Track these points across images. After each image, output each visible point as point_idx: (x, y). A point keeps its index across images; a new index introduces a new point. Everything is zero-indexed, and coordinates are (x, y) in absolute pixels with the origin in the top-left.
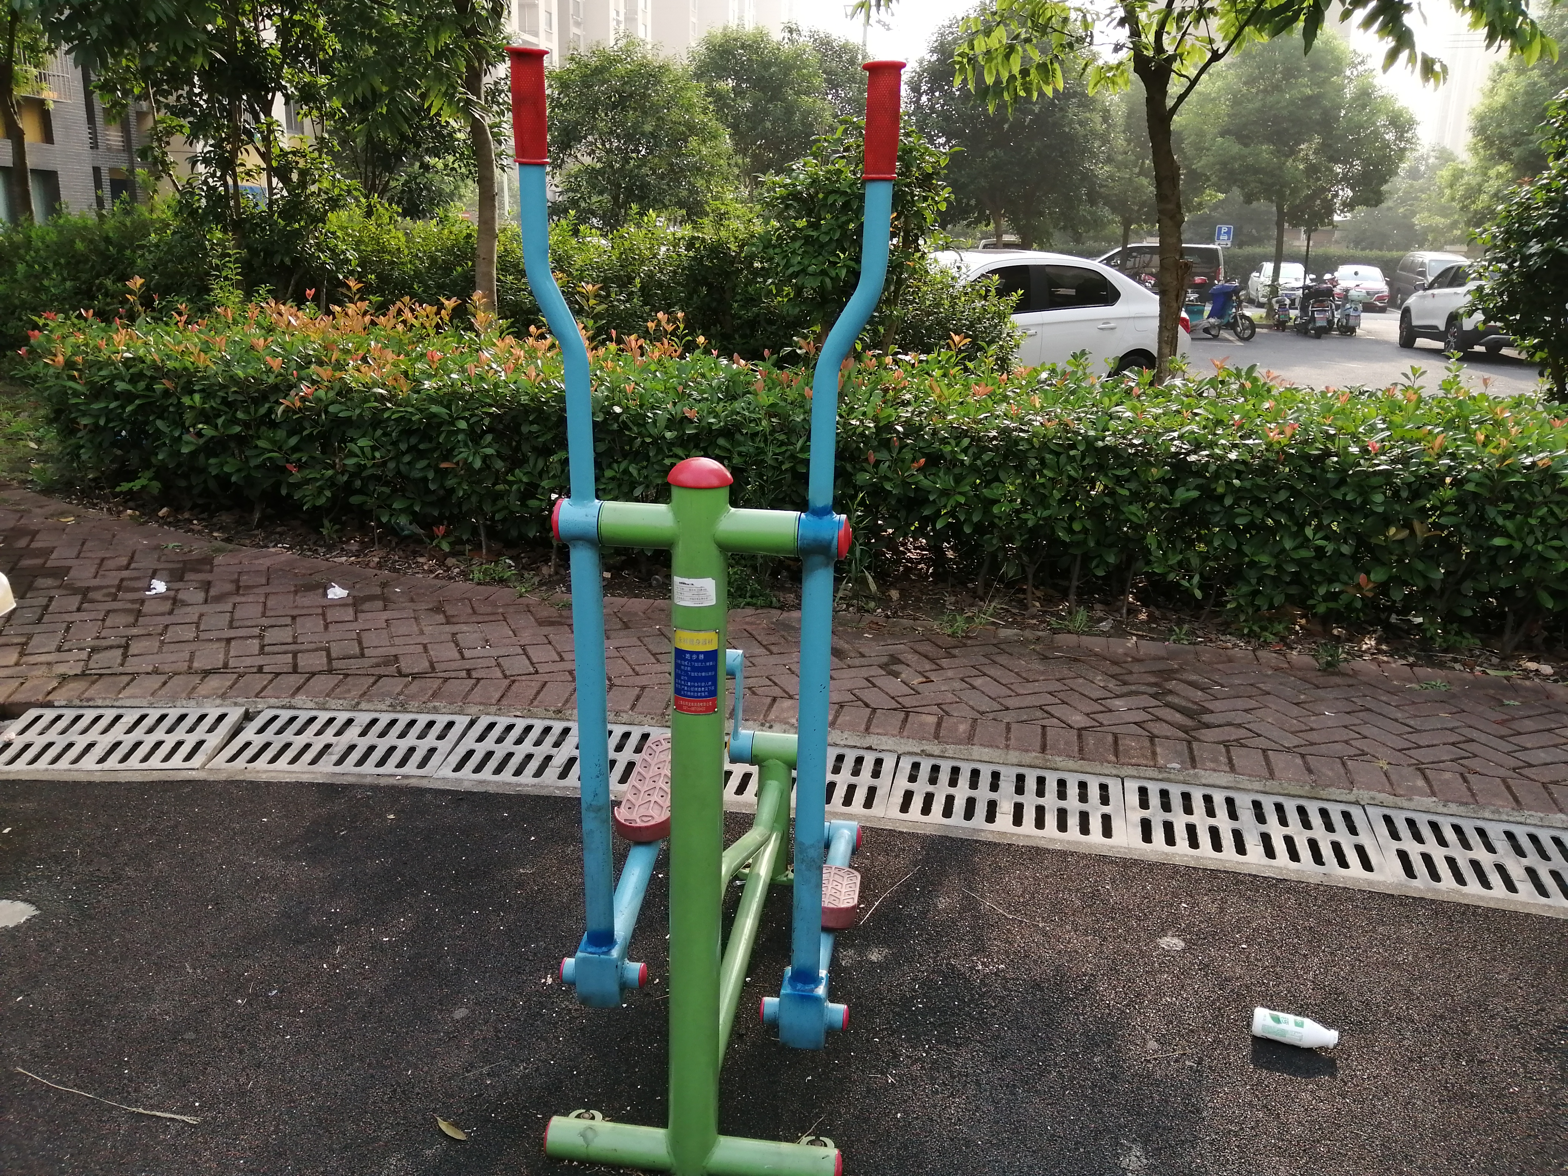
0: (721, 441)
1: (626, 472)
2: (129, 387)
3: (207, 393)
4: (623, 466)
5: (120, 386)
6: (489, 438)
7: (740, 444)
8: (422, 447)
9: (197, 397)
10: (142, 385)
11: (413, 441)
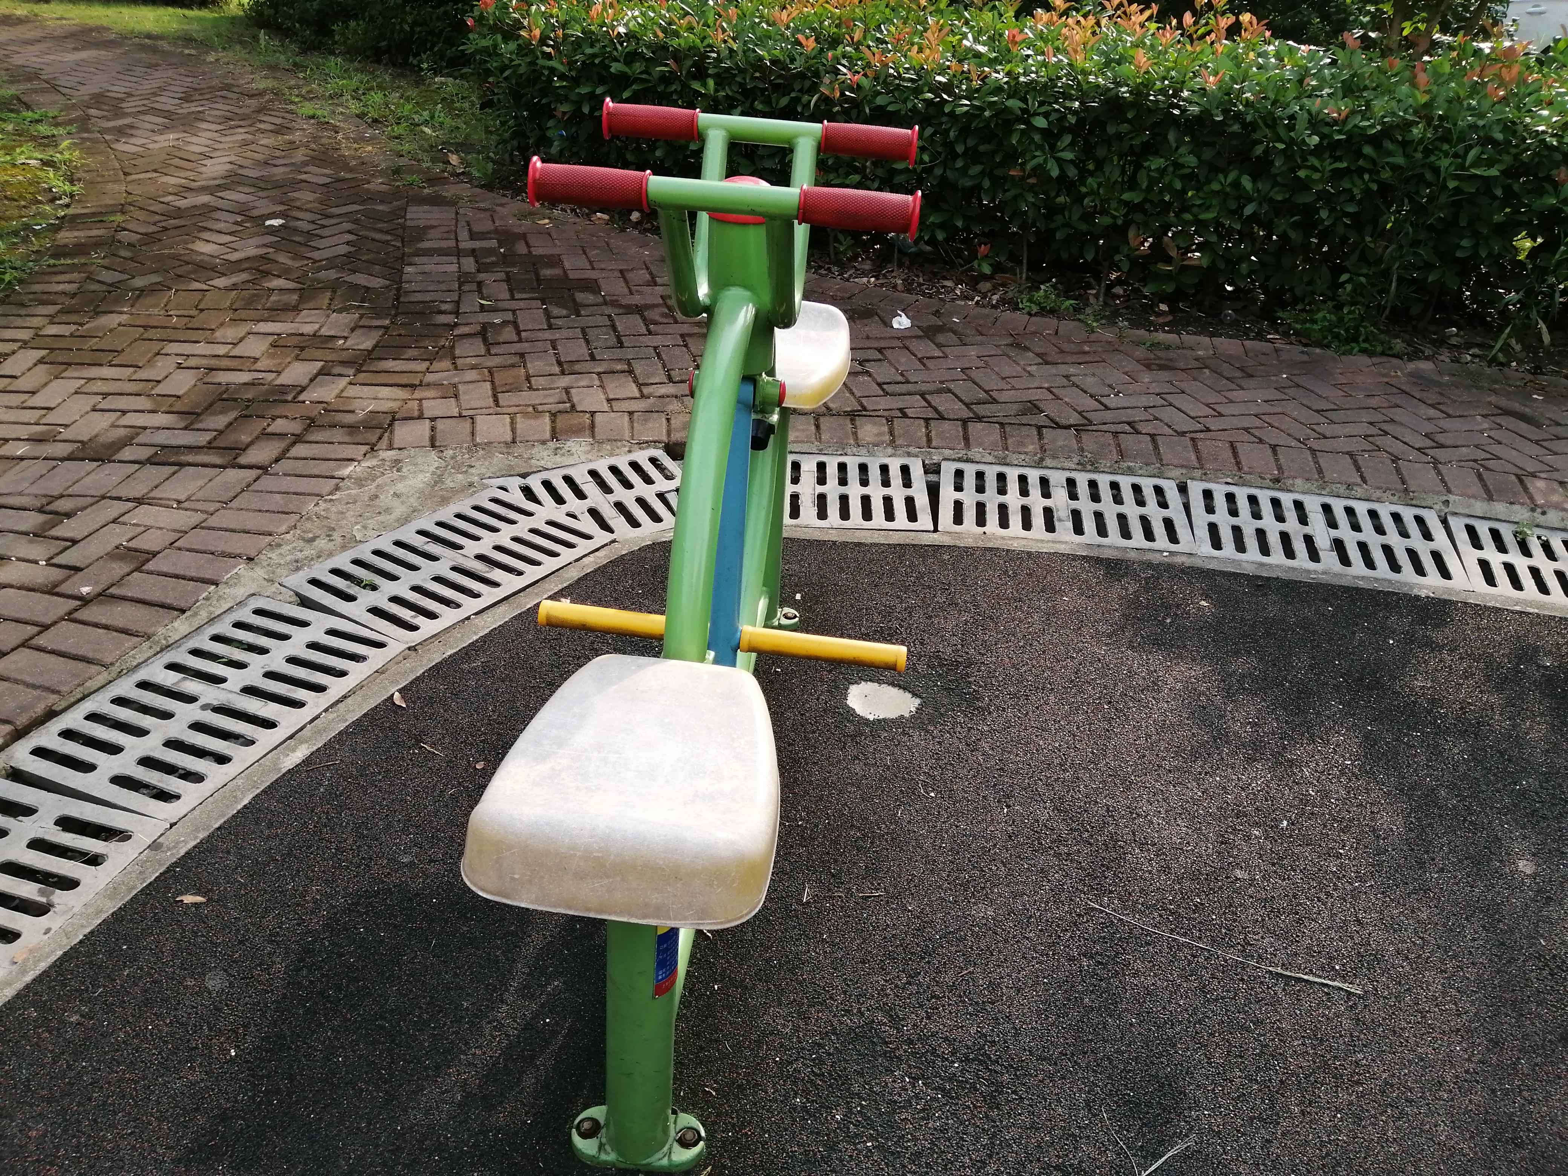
0: (1368, 150)
1: (1237, 184)
2: (625, 69)
3: (722, 79)
4: (1231, 177)
5: (616, 67)
6: (1067, 139)
7: (1390, 154)
8: (982, 148)
9: (711, 83)
10: (638, 67)
11: (971, 143)
